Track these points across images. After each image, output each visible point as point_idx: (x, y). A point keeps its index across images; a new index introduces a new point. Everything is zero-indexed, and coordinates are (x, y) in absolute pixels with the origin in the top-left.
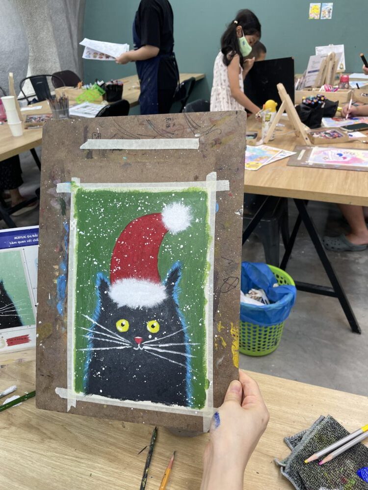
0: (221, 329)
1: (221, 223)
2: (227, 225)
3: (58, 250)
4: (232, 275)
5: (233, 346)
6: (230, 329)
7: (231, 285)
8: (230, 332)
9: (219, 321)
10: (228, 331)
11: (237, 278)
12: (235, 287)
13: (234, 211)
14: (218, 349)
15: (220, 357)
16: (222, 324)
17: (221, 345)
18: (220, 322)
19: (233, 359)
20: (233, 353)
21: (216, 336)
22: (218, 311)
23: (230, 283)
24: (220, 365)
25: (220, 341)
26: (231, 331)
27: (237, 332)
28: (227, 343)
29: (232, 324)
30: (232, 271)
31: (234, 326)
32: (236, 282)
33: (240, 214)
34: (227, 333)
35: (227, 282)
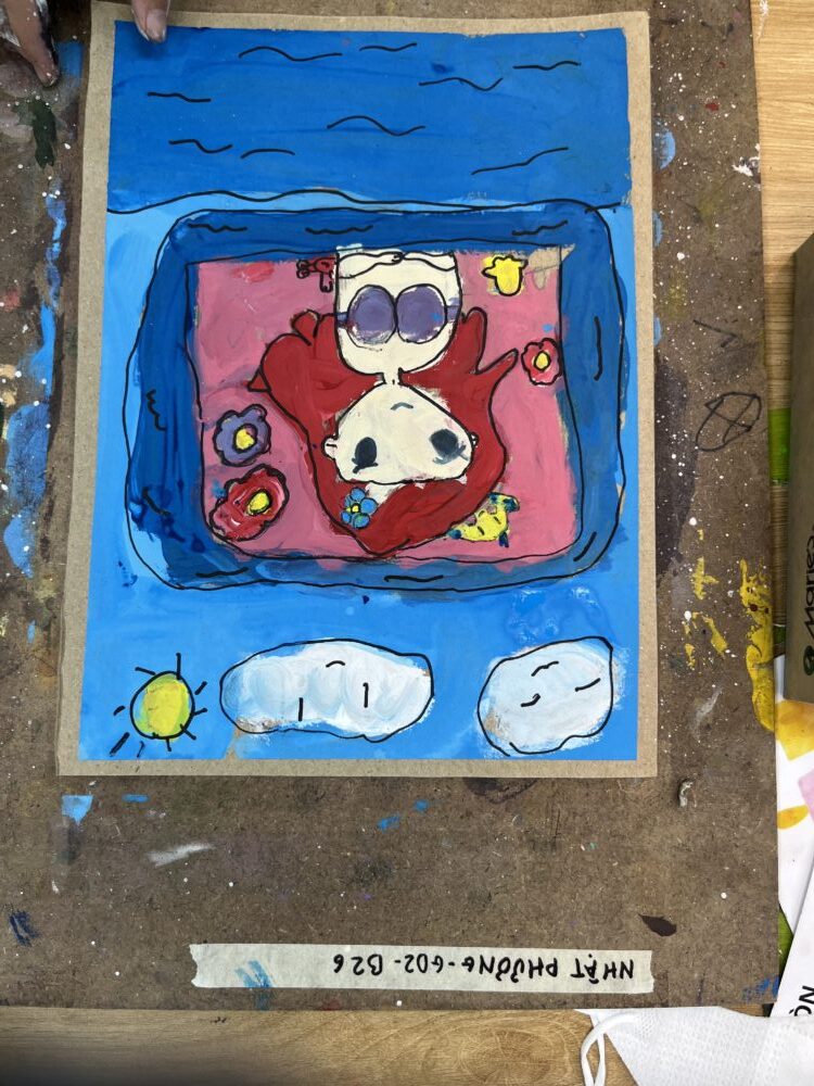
0: (707, 587)
1: (688, 201)
2: (709, 209)
3: (16, 301)
4: (737, 388)
5: (750, 650)
6: (737, 585)
7: (732, 423)
8: (738, 597)
9: (698, 556)
10: (730, 593)
11: (754, 396)
12: (749, 428)
13: (729, 160)
14: (698, 664)
15: (707, 695)
16: (708, 569)
17: (709, 647)
18: (701, 560)
19: (754, 698)
20: (754, 675)
21: (688, 615)
22: (693, 522)
23: (732, 416)
24: (708, 727)
25: (705, 632)
26: (743, 592)
27: (762, 596)
28: (727, 638)
29: (744, 566)
30: (734, 373)
31: (750, 574)
32: (752, 412)
33: (750, 174)
34: (727, 601)
35: (720, 410)
